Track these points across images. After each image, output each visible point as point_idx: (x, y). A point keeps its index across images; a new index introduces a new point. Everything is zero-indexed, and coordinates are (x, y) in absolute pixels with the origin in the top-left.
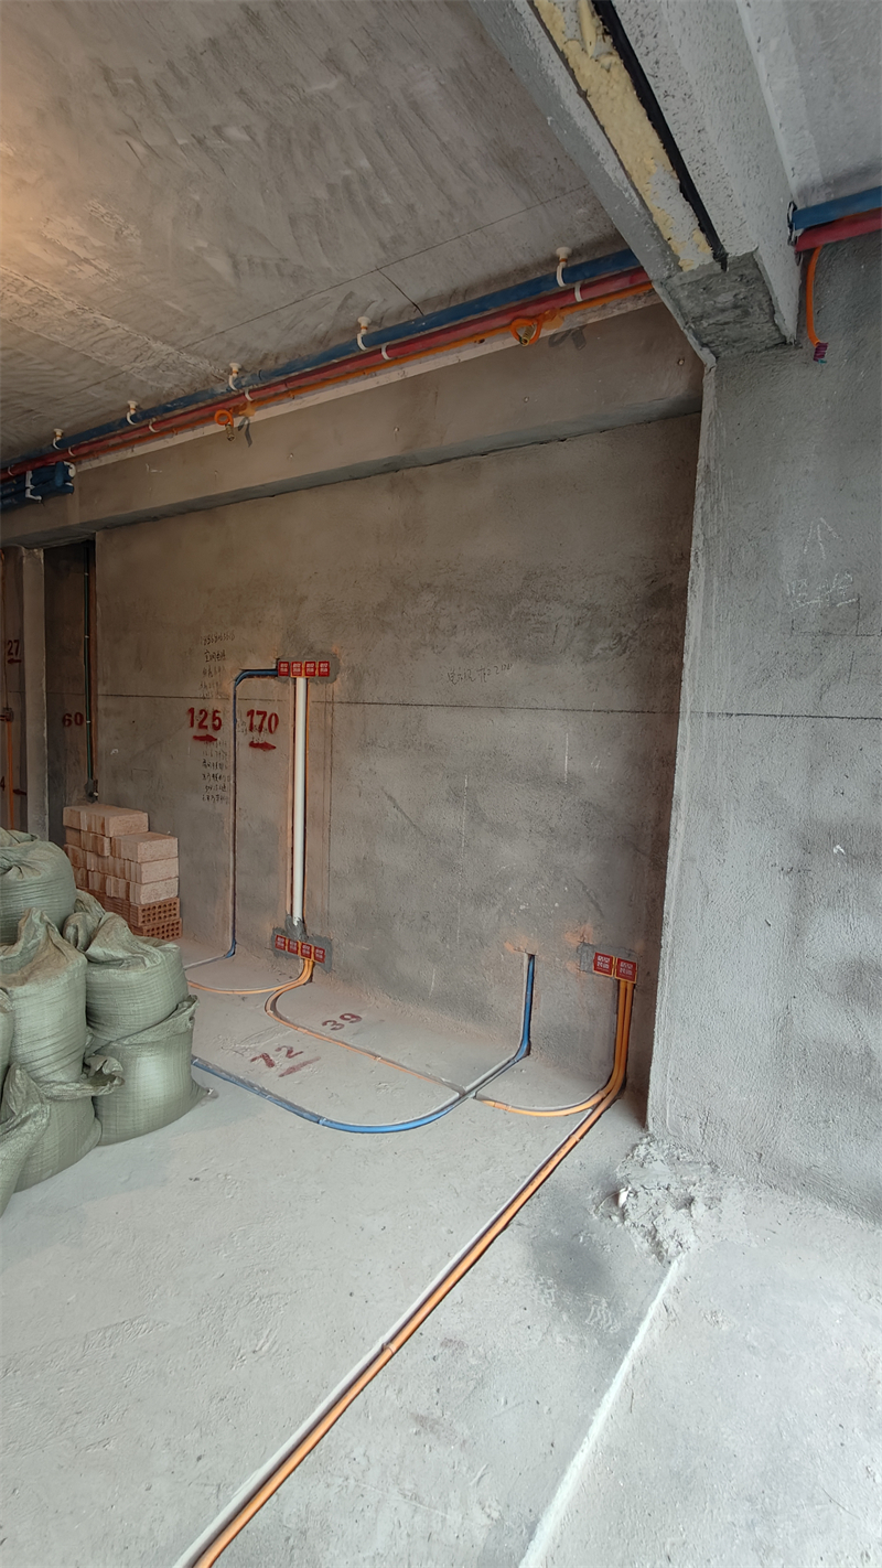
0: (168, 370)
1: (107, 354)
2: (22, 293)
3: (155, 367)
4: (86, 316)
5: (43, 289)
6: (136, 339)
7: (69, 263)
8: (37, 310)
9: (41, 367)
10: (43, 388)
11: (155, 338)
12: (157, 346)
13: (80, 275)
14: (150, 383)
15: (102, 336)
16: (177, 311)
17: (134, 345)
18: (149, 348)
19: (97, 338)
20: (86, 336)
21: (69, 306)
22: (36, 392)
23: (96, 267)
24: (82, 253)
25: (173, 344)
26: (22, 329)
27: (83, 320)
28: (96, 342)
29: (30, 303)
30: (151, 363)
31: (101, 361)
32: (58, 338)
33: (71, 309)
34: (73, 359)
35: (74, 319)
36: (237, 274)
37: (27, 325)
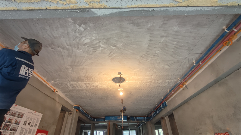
0: (170, 83)
5: (150, 81)
6: (163, 81)
9: (155, 90)
10: (157, 93)
14: (169, 86)
16: (166, 75)
18: (166, 82)
20: (157, 84)
25: (168, 80)
30: (167, 84)
31: (161, 86)
34: (158, 87)
35: (155, 83)
36: (170, 67)
37: (151, 86)
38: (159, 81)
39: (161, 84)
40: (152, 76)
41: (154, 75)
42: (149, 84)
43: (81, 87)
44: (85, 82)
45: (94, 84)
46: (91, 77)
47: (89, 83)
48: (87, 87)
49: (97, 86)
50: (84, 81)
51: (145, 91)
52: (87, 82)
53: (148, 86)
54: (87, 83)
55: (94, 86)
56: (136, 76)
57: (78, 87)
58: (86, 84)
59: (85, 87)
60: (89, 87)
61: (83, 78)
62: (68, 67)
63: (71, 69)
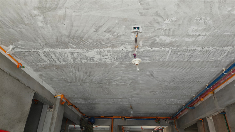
3: (227, 55)
4: (204, 50)
5: (192, 49)
6: (219, 49)
7: (196, 38)
8: (192, 55)
9: (198, 69)
10: (200, 74)
11: (224, 46)
12: (226, 48)
13: (200, 40)
14: (227, 60)
16: (228, 35)
18: (223, 50)
19: (209, 55)
20: (206, 56)
30: (225, 54)
33: (200, 50)
34: (204, 63)
35: (201, 53)
37: (192, 60)
38: (211, 48)
39: (213, 55)
40: (199, 35)
41: (204, 34)
42: (189, 54)
43: (63, 60)
44: (71, 50)
45: (87, 54)
46: (81, 38)
47: (78, 50)
48: (75, 59)
49: (92, 59)
50: (69, 47)
51: (178, 70)
52: (74, 48)
53: (186, 60)
54: (74, 52)
55: (87, 58)
56: (168, 36)
57: (58, 58)
58: (72, 53)
59: (72, 60)
60: (79, 59)
61: (66, 40)
62: (36, 12)
63: (41, 18)
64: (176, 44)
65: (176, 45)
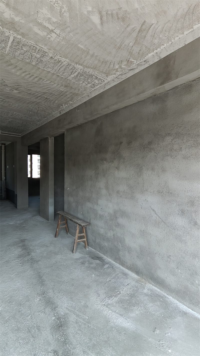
0: (81, 76)
1: (63, 73)
2: (36, 52)
3: (77, 76)
4: (56, 58)
5: (42, 49)
6: (71, 65)
7: (48, 34)
8: (42, 59)
9: (47, 82)
10: (49, 90)
11: (76, 63)
12: (78, 66)
13: (52, 39)
14: (76, 83)
15: (61, 66)
16: (82, 49)
17: (71, 67)
18: (75, 68)
19: (60, 67)
20: (57, 67)
21: (51, 55)
22: (47, 92)
23: (56, 34)
24: (51, 27)
25: (81, 65)
26: (39, 68)
27: (55, 60)
28: (60, 69)
29: (39, 56)
30: (75, 74)
31: (62, 76)
32: (49, 70)
33: (51, 56)
34: (54, 77)
35: (52, 61)
36: (102, 23)
37: (41, 66)
38: (63, 59)
39: (65, 69)
40: (52, 31)
41: (58, 32)
51: (23, 75)
53: (34, 63)
56: (8, 5)
64: (21, 29)
65: (21, 31)
